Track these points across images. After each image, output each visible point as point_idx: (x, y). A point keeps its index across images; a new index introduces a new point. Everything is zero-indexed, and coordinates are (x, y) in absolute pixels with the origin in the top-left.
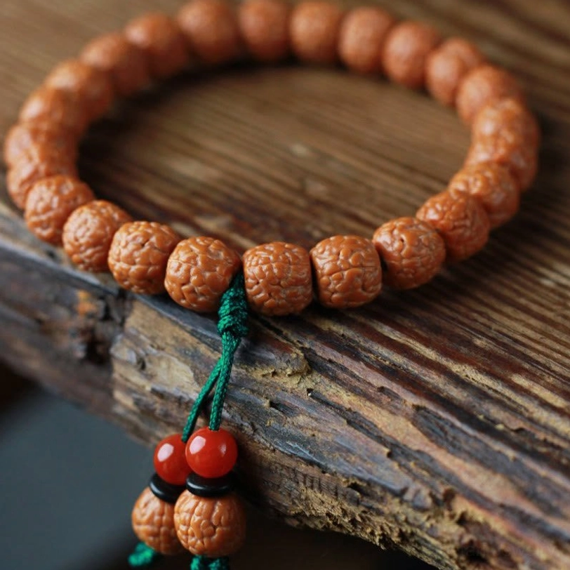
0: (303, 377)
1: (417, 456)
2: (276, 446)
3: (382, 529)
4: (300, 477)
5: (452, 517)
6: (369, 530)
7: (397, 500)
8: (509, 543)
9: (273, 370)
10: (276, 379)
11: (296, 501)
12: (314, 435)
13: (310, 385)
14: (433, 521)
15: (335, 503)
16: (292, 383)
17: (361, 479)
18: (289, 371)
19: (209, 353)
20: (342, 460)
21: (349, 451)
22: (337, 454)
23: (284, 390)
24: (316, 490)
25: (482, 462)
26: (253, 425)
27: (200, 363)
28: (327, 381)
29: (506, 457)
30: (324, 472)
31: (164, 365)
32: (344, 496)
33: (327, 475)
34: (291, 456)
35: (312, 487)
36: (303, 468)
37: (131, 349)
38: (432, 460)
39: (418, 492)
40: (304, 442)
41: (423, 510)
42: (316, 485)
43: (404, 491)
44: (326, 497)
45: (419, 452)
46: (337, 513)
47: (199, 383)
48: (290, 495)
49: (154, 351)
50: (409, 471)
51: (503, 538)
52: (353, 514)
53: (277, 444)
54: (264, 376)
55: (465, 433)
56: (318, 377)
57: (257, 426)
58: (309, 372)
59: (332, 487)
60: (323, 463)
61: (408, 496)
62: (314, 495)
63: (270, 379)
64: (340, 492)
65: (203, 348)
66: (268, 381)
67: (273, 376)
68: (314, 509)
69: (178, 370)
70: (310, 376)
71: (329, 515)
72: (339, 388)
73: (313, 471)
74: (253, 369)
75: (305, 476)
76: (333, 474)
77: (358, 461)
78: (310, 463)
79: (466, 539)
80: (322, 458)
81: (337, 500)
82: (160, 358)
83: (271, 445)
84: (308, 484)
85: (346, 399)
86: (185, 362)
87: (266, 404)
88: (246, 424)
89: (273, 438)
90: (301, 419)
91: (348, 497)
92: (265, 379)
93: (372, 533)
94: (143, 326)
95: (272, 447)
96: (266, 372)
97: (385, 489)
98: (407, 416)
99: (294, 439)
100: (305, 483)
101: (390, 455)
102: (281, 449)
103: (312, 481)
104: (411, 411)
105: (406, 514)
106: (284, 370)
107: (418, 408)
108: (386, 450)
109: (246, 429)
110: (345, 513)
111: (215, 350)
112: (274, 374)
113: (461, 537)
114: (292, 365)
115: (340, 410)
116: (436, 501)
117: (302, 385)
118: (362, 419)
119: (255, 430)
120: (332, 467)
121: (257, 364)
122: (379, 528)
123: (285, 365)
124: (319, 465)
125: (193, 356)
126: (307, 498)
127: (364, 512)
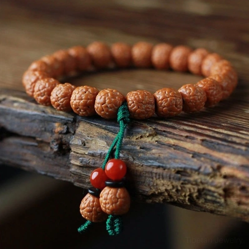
0: (153, 137)
1: (204, 156)
2: (143, 164)
3: (190, 191)
4: (154, 175)
5: (221, 175)
6: (183, 194)
7: (197, 173)
8: (246, 182)
9: (141, 135)
10: (142, 139)
11: (152, 187)
12: (159, 156)
13: (156, 139)
14: (213, 179)
15: (169, 183)
16: (149, 140)
17: (181, 168)
18: (147, 134)
19: (113, 136)
20: (172, 162)
21: (175, 158)
22: (170, 161)
23: (145, 142)
24: (161, 179)
25: (232, 153)
26: (133, 157)
27: (109, 140)
28: (164, 137)
29: (241, 150)
30: (164, 169)
31: (93, 142)
32: (174, 178)
33: (166, 170)
34: (150, 166)
35: (159, 178)
36: (155, 170)
37: (79, 139)
38: (211, 156)
39: (206, 167)
40: (155, 159)
41: (208, 174)
42: (161, 177)
43: (200, 168)
44: (165, 181)
45: (205, 154)
46: (170, 188)
47: (109, 146)
48: (149, 185)
49: (89, 138)
50: (201, 161)
51: (243, 180)
52: (177, 186)
53: (143, 162)
54: (137, 139)
55: (223, 145)
56: (159, 137)
57: (135, 158)
58: (156, 135)
59: (168, 175)
60: (164, 165)
61: (202, 170)
62: (160, 182)
63: (140, 140)
64: (172, 177)
65: (110, 134)
66: (139, 141)
67: (141, 138)
68: (159, 189)
69: (99, 143)
70: (156, 136)
71: (166, 190)
72: (169, 139)
73: (160, 171)
74: (132, 137)
75: (156, 174)
76: (169, 169)
77: (179, 161)
78: (159, 167)
79: (228, 183)
80: (163, 163)
81: (170, 181)
82: (92, 140)
83: (141, 164)
84: (158, 177)
85: (172, 142)
86: (103, 140)
87: (138, 148)
88: (130, 157)
89: (142, 161)
90: (154, 151)
91: (175, 178)
92: (137, 140)
93: (185, 196)
94: (84, 130)
95: (141, 165)
96: (138, 137)
97: (192, 169)
98: (198, 143)
99: (151, 159)
100: (156, 177)
101: (193, 157)
102: (145, 164)
103: (159, 175)
104: (200, 142)
105: (201, 178)
106: (146, 134)
107: (203, 140)
108: (191, 155)
109: (130, 159)
110: (173, 187)
111: (115, 133)
112: (141, 137)
113: (225, 184)
114: (149, 132)
115: (170, 146)
116: (214, 170)
117: (153, 140)
118: (179, 148)
119: (134, 159)
120: (168, 166)
121: (134, 134)
122: (188, 190)
123: (145, 132)
124: (162, 167)
125: (106, 138)
126: (157, 185)
127: (182, 184)
